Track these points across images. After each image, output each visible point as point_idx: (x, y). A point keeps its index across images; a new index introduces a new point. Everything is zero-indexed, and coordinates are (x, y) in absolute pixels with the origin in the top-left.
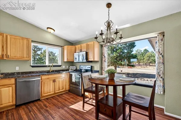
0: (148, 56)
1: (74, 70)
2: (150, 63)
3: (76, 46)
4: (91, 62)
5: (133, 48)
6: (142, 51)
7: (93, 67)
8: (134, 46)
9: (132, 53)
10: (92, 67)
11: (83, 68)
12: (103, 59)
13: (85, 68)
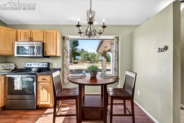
0: (84, 55)
1: (13, 70)
2: (85, 60)
3: (19, 31)
4: (48, 57)
5: (77, 46)
6: (80, 50)
7: (52, 64)
8: (77, 45)
9: (76, 51)
10: (49, 64)
11: (32, 66)
12: (66, 55)
13: (37, 66)
